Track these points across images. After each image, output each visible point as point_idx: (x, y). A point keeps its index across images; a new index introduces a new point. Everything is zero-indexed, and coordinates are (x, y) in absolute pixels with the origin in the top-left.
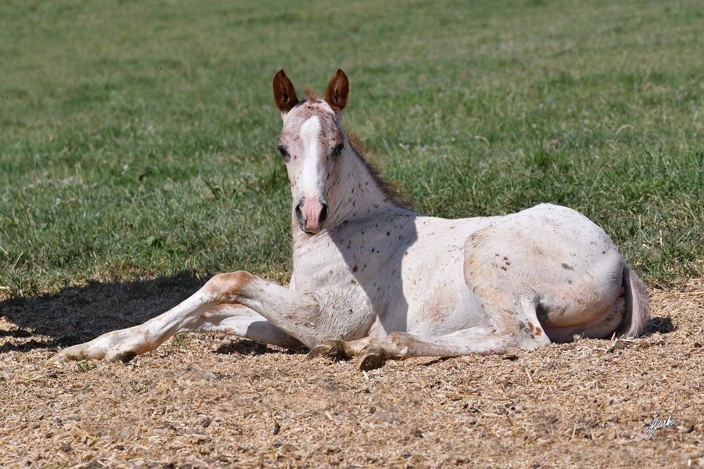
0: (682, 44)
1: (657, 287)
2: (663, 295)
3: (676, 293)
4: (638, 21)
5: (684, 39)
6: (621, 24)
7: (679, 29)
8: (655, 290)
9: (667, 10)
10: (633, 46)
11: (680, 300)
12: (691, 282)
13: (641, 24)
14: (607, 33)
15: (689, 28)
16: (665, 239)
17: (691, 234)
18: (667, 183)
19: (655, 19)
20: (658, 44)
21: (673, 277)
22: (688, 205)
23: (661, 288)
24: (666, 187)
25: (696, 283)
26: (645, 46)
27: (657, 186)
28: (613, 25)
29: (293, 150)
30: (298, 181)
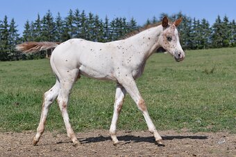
29: (173, 38)
30: (176, 47)
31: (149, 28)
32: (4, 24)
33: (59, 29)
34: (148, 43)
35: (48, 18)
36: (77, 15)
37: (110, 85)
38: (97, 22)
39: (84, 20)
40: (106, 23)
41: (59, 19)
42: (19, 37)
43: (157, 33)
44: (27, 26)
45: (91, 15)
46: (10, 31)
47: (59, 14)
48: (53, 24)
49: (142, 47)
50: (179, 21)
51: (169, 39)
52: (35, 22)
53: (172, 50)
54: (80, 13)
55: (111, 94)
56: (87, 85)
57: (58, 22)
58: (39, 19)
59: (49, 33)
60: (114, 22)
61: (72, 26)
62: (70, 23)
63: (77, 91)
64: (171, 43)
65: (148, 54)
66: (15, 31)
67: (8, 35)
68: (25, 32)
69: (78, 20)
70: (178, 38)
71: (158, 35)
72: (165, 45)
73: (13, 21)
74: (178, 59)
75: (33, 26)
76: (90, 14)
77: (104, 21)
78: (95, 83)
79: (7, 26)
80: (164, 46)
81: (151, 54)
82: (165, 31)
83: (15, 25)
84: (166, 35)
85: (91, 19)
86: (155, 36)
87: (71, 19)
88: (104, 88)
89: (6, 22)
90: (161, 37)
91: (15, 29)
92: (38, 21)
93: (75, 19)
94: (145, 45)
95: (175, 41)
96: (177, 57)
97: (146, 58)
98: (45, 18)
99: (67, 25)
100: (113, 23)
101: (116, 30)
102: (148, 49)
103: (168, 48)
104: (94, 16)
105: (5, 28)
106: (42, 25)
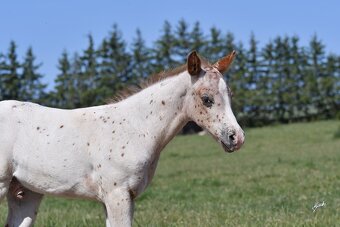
29: (217, 100)
30: (224, 119)
31: (163, 78)
32: (8, 62)
33: (141, 70)
34: (162, 113)
35: (113, 44)
36: (182, 34)
37: (267, 198)
38: (230, 48)
39: (199, 44)
40: (253, 50)
41: (139, 44)
42: (47, 91)
43: (179, 90)
44: (65, 65)
45: (215, 34)
46: (23, 77)
47: (139, 32)
48: (125, 58)
49: (148, 122)
50: (229, 61)
51: (208, 102)
52: (82, 54)
53: (216, 128)
54: (190, 30)
55: (269, 220)
56: (213, 200)
57: (137, 53)
58: (91, 48)
59: (118, 80)
60: (270, 46)
61: (171, 61)
62: (167, 54)
63: (189, 214)
64: (213, 110)
65: (163, 137)
66: (35, 77)
67: (19, 86)
68: (60, 79)
69: (186, 45)
70: (227, 99)
71: (184, 95)
72: (201, 117)
73: (30, 53)
74: (230, 146)
75: (79, 65)
76: (213, 30)
77: (247, 47)
78: (231, 195)
79: (15, 65)
80: (197, 118)
81: (171, 138)
82: (197, 85)
83: (35, 63)
84: (199, 93)
85: (215, 41)
86: (175, 96)
87: (167, 43)
88: (253, 206)
89: (13, 57)
90: (189, 98)
91: (37, 72)
92: (90, 51)
93: (177, 44)
94: (154, 119)
95: (221, 105)
96: (228, 143)
97: (160, 146)
98: (105, 44)
99: (159, 59)
100: (269, 51)
101: (277, 66)
102: (162, 126)
103: (206, 123)
104: (223, 35)
105: (13, 70)
106: (100, 60)
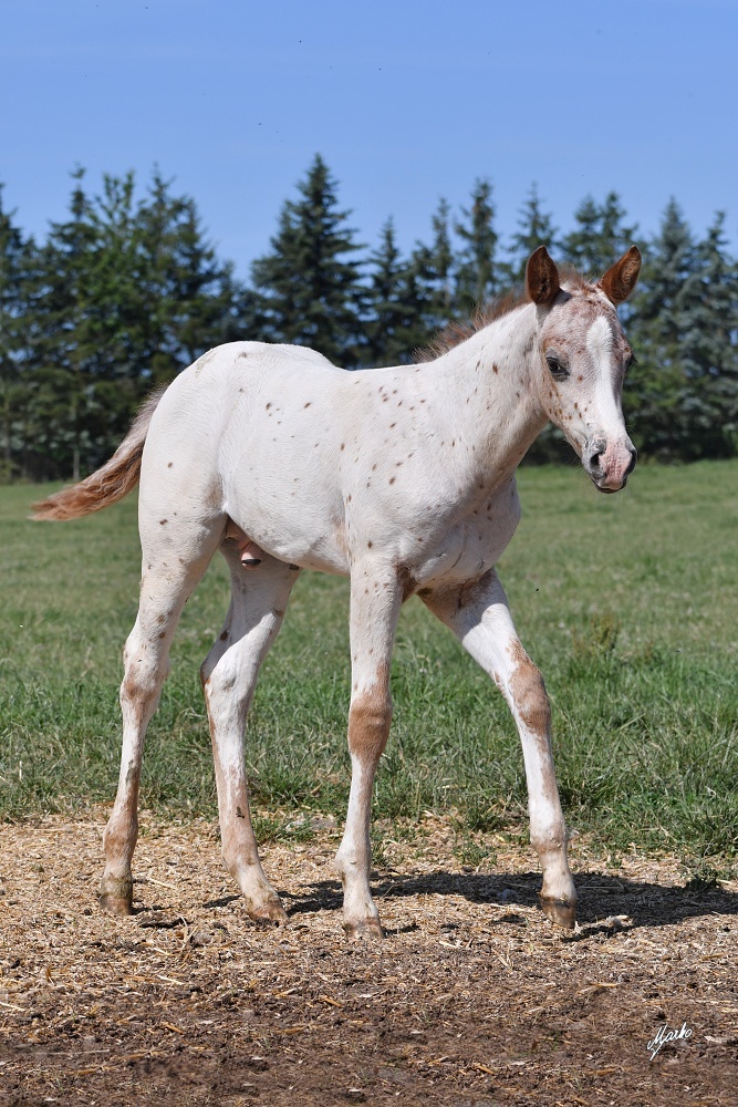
0: (90, 585)
1: (7, 821)
2: (13, 831)
3: (30, 829)
4: (45, 560)
5: (95, 581)
6: (25, 562)
7: (91, 571)
8: (5, 824)
9: (81, 551)
10: (35, 585)
11: (33, 837)
12: (49, 819)
13: (49, 563)
14: (9, 571)
15: (104, 571)
16: (24, 772)
17: (57, 768)
18: (38, 714)
19: (65, 559)
20: (64, 584)
21: (28, 810)
22: (57, 736)
23: (12, 822)
24: (36, 719)
25: (54, 820)
26: (49, 587)
27: (26, 717)
28: (16, 563)
30: (588, 413)
34: (492, 392)
51: (558, 369)
53: (574, 434)
64: (568, 390)
65: (492, 449)
70: (604, 367)
71: (528, 349)
72: (552, 404)
80: (547, 406)
86: (514, 352)
90: (535, 356)
95: (583, 381)
102: (489, 423)
